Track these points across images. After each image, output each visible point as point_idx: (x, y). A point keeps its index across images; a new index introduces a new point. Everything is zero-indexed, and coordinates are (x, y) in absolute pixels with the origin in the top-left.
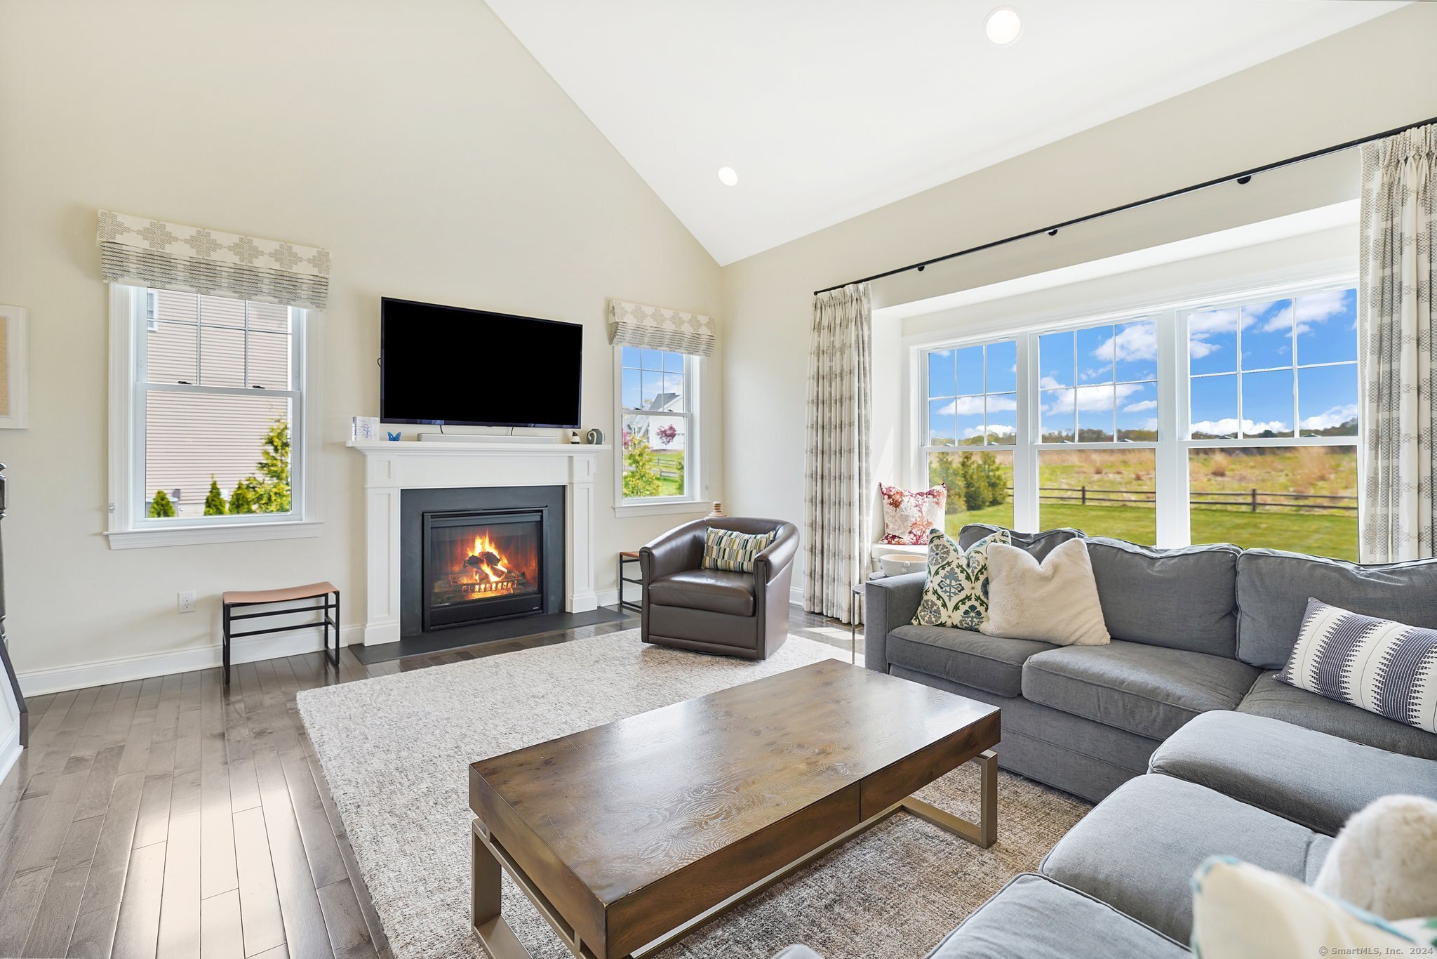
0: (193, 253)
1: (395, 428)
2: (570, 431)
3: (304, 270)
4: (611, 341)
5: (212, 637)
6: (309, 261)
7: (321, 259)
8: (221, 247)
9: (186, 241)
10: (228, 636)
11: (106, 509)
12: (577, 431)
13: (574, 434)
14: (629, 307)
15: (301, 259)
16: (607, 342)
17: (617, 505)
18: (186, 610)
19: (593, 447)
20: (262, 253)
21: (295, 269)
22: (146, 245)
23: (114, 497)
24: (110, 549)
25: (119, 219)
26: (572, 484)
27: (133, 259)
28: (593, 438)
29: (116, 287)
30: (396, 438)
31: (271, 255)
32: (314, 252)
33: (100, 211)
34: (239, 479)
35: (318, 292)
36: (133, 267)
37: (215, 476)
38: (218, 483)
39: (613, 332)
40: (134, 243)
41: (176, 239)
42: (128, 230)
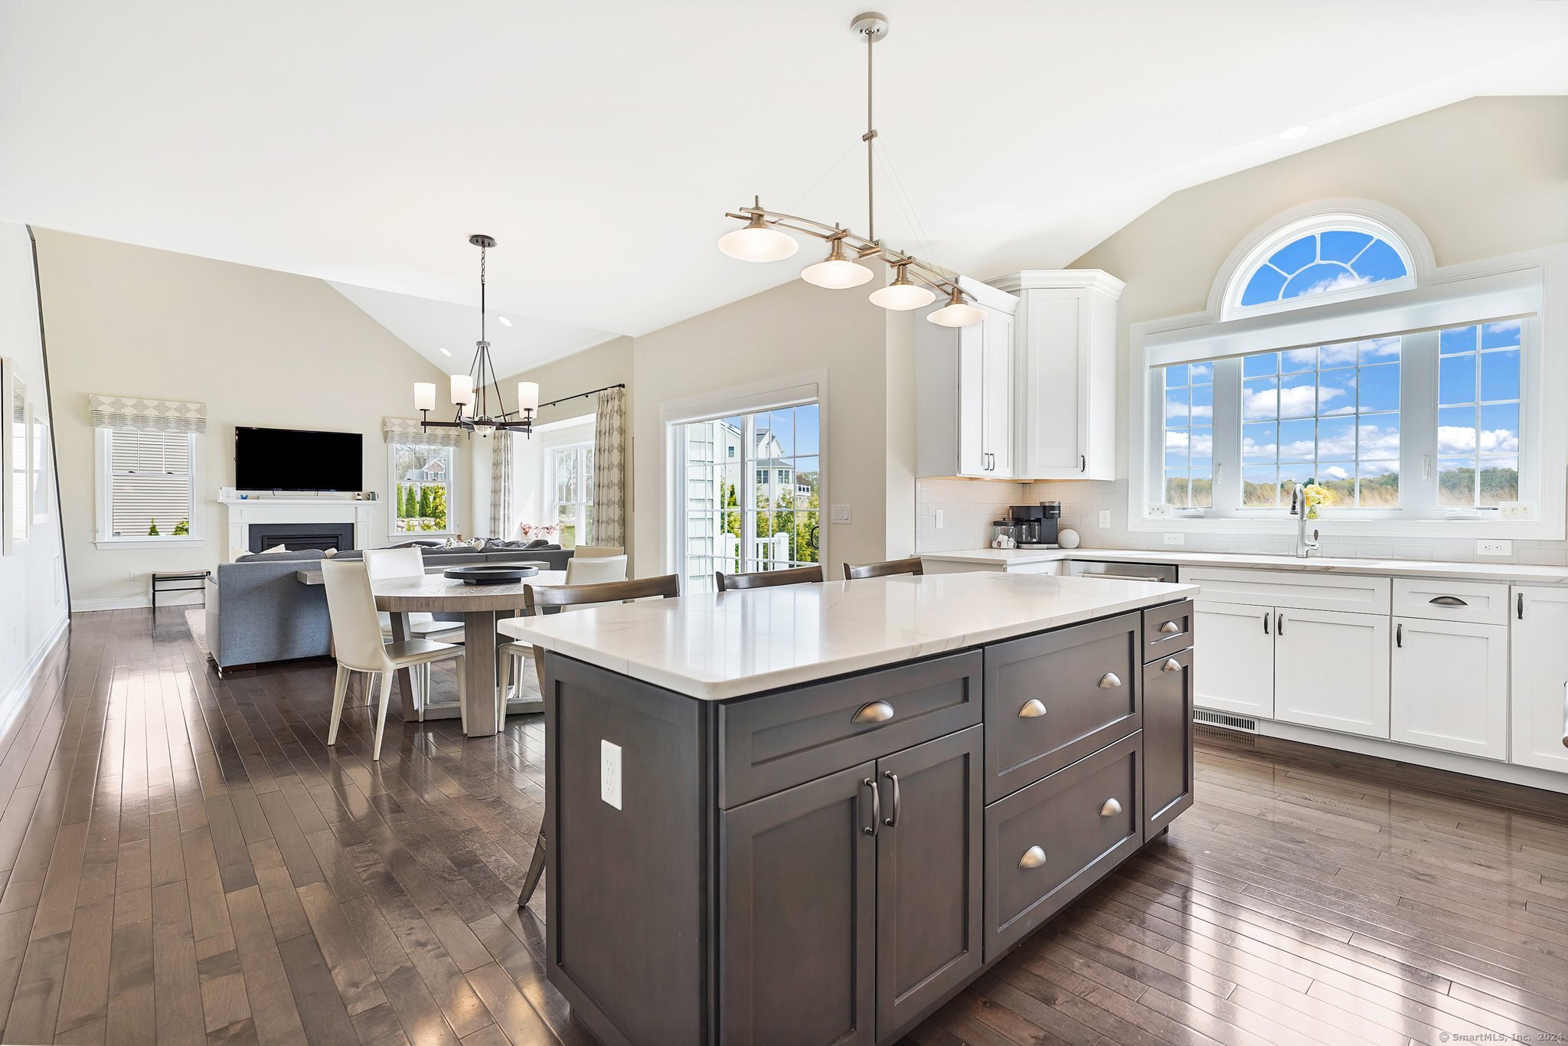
0: (135, 412)
1: (244, 493)
2: (356, 493)
3: (192, 416)
4: (385, 440)
5: (147, 594)
6: (195, 411)
7: (202, 409)
8: (149, 407)
9: (132, 406)
10: (154, 591)
11: (95, 531)
12: (360, 493)
13: (358, 495)
14: (397, 422)
15: (191, 410)
16: (383, 442)
17: (390, 535)
18: (133, 580)
19: (370, 502)
20: (170, 409)
21: (188, 415)
22: (112, 410)
23: (99, 526)
24: (97, 549)
25: (100, 399)
26: (357, 522)
27: (107, 417)
28: (372, 496)
29: (98, 430)
30: (245, 498)
31: (175, 409)
32: (198, 405)
33: (90, 396)
34: (176, 524)
35: (201, 425)
36: (106, 421)
37: (155, 521)
38: (157, 527)
39: (386, 436)
40: (106, 409)
41: (127, 406)
42: (104, 403)
